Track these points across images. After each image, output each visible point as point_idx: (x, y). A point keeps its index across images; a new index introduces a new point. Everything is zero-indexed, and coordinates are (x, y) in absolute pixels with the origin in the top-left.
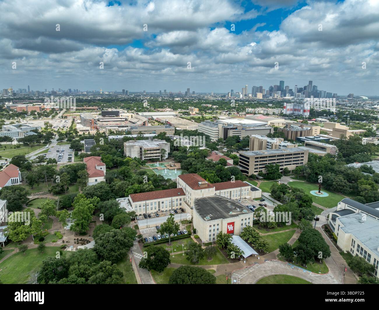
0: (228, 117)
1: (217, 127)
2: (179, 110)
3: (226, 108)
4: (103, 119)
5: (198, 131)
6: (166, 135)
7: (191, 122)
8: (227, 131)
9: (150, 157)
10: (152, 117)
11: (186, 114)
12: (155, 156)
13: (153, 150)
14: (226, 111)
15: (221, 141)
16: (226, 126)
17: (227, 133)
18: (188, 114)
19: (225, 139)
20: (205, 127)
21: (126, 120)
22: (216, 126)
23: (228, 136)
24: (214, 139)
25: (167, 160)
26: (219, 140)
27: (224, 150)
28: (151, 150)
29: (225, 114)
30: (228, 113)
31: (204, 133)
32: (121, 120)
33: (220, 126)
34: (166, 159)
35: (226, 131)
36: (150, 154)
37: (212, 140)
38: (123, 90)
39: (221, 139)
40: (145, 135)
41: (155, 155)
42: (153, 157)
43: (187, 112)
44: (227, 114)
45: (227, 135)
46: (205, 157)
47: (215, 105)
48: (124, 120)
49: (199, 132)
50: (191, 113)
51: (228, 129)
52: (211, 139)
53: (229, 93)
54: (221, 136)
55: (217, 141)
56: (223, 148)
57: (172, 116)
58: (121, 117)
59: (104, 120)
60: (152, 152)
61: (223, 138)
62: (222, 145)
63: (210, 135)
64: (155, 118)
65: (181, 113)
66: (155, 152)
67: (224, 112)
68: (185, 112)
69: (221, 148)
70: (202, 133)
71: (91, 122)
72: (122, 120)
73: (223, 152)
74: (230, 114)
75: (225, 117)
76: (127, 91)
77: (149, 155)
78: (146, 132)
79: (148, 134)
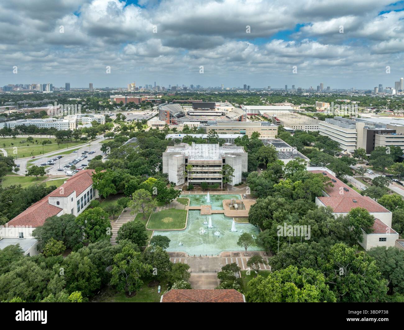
0: (375, 115)
1: (355, 128)
2: (302, 105)
3: (371, 105)
4: (194, 112)
5: (320, 133)
6: (259, 138)
7: (314, 119)
8: (374, 136)
9: (201, 179)
10: (259, 112)
11: (310, 110)
12: (212, 179)
13: (207, 166)
14: (372, 109)
15: (361, 155)
16: (372, 127)
17: (374, 140)
18: (313, 110)
19: (368, 152)
20: (331, 126)
21: (222, 115)
22: (351, 126)
23: (376, 145)
24: (347, 150)
25: (237, 189)
26: (357, 153)
27: (366, 175)
28: (203, 166)
29: (370, 112)
30: (374, 110)
31: (329, 137)
32: (216, 114)
33: (360, 126)
34: (236, 185)
35: (371, 135)
36: (201, 172)
37: (343, 152)
38: (245, 86)
39: (362, 150)
40: (221, 136)
41: (211, 176)
42: (207, 179)
43: (312, 108)
44: (374, 112)
45: (374, 144)
46: (315, 195)
47: (355, 100)
48: (220, 114)
49: (321, 136)
50: (317, 108)
51: (377, 132)
52: (341, 149)
53: (375, 88)
54: (362, 145)
55: (352, 153)
56: (366, 171)
57: (288, 112)
58: (217, 111)
59: (195, 114)
60: (205, 169)
61: (365, 149)
62: (363, 163)
63: (339, 141)
64: (262, 113)
65: (304, 108)
66: (212, 169)
67: (369, 110)
68: (310, 108)
69: (361, 169)
70: (325, 137)
71: (166, 114)
72: (218, 114)
73: (364, 180)
74: (378, 111)
75: (370, 115)
76: (248, 87)
77: (199, 176)
78: (230, 131)
79: (231, 133)
